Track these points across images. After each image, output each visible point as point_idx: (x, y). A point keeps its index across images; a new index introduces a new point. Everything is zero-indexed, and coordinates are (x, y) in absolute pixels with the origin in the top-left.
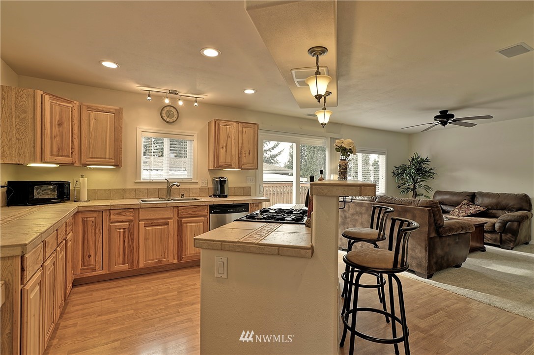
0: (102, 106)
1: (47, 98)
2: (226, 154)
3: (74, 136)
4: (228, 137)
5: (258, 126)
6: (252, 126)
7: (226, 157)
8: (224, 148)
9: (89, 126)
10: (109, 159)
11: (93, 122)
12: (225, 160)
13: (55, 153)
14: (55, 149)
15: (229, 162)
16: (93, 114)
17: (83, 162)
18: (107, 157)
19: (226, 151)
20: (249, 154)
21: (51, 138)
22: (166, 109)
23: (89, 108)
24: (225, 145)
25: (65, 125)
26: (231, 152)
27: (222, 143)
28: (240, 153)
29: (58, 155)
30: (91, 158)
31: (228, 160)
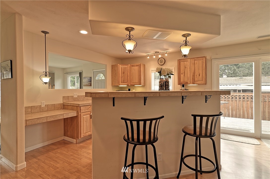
0: (135, 65)
1: (120, 66)
2: (184, 77)
3: (128, 76)
4: (185, 68)
5: (206, 58)
6: (201, 59)
7: (184, 78)
8: (183, 74)
9: (132, 72)
10: (138, 82)
11: (133, 70)
12: (184, 80)
13: (122, 82)
14: (122, 81)
15: (186, 81)
16: (133, 67)
17: (131, 84)
18: (137, 82)
19: (184, 75)
20: (199, 75)
21: (121, 77)
22: (160, 60)
23: (132, 66)
24: (183, 72)
25: (125, 73)
26: (187, 75)
27: (182, 71)
28: (194, 76)
29: (123, 83)
30: (133, 83)
31: (186, 80)
